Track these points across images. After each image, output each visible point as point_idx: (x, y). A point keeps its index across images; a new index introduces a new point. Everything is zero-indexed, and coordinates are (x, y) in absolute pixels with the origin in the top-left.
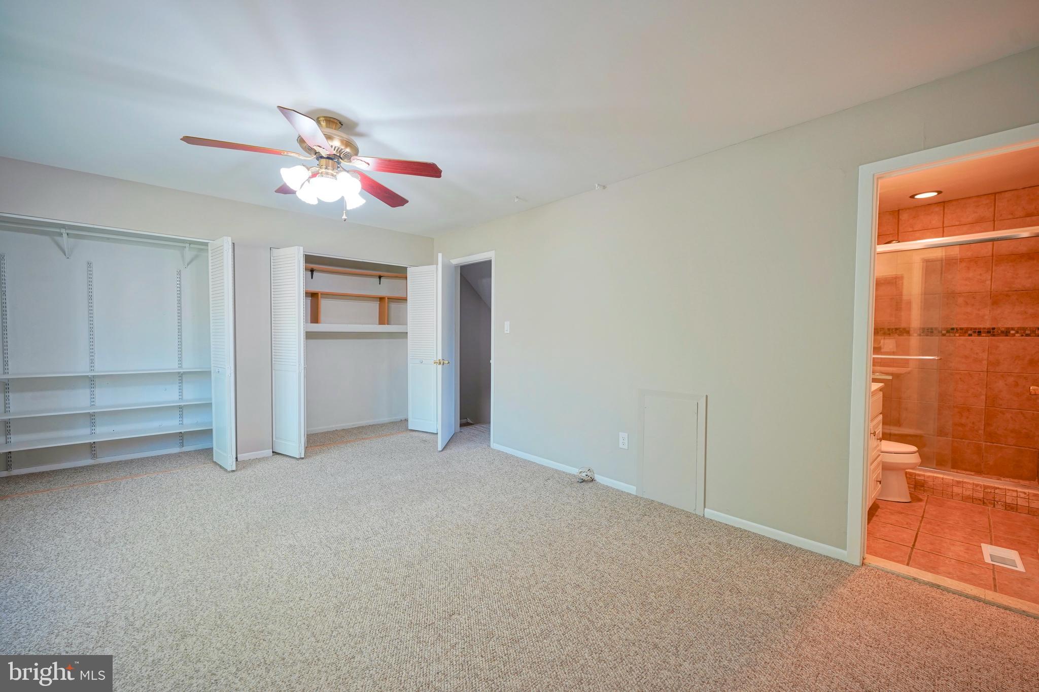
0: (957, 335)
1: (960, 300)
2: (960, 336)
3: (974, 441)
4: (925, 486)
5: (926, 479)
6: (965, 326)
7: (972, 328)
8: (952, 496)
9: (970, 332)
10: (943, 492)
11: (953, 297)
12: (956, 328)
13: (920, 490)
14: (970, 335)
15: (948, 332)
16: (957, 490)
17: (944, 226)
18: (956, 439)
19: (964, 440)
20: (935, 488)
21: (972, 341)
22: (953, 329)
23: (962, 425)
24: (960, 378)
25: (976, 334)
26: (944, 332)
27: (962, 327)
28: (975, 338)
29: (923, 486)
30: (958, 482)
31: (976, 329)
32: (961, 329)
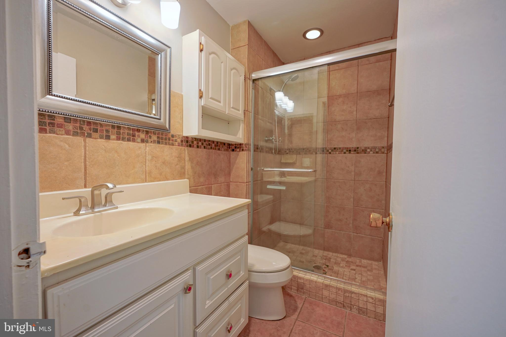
0: (337, 153)
1: (339, 126)
2: (339, 154)
3: (347, 233)
4: (304, 288)
5: (305, 282)
6: (341, 146)
7: (345, 148)
8: (322, 298)
9: (345, 151)
10: (316, 294)
11: (335, 125)
12: (337, 148)
13: (301, 292)
14: (345, 153)
15: (332, 151)
16: (326, 293)
17: (330, 70)
18: (337, 231)
19: (341, 232)
20: (310, 290)
21: (346, 157)
22: (335, 148)
23: (341, 220)
24: (339, 186)
25: (348, 152)
26: (330, 151)
27: (340, 146)
28: (348, 155)
29: (302, 289)
30: (327, 286)
31: (347, 148)
32: (340, 148)
